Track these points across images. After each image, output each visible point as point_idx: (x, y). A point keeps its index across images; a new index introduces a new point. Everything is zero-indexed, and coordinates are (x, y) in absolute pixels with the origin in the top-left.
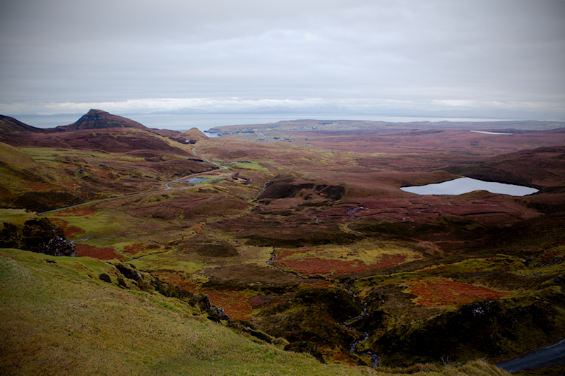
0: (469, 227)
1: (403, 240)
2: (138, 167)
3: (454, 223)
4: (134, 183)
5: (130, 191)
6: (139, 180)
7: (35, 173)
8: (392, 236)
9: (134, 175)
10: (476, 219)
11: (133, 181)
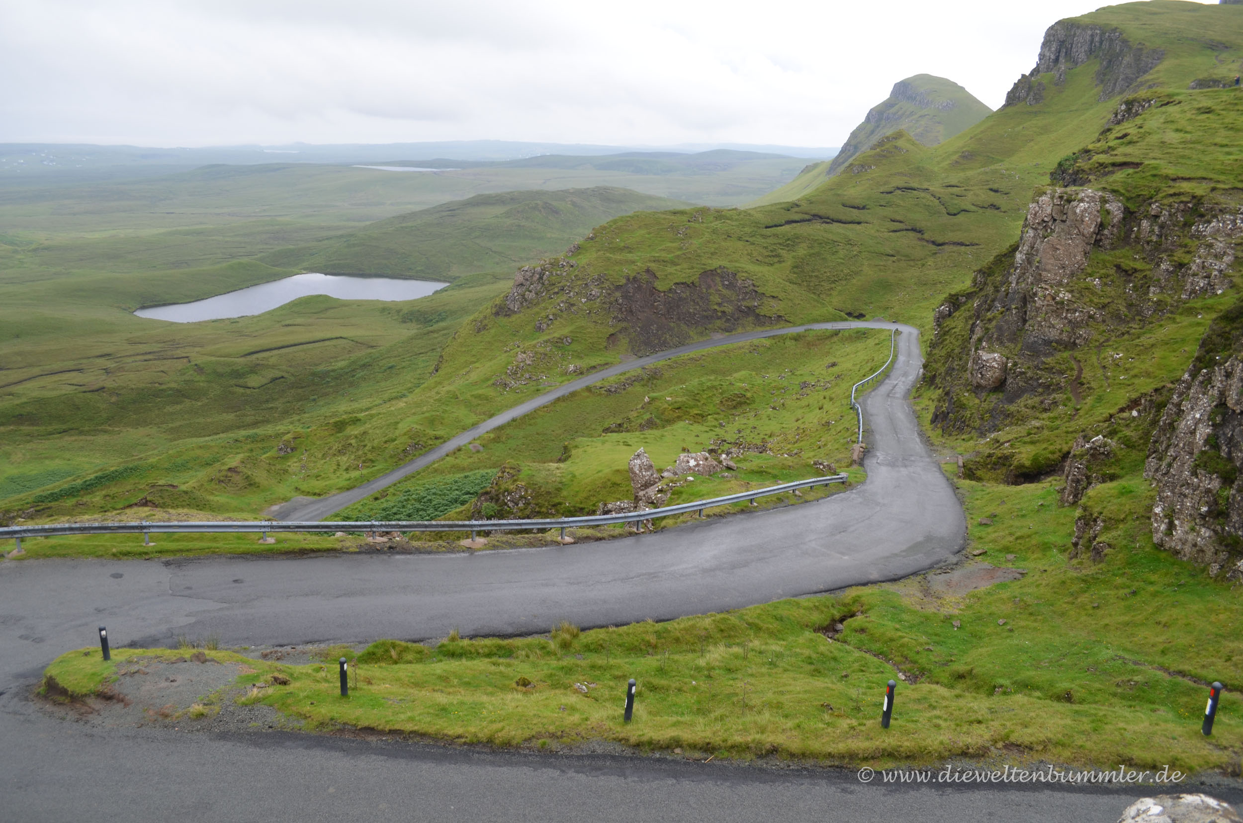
0: (254, 381)
1: (81, 433)
3: (221, 375)
8: (50, 428)
10: (272, 361)
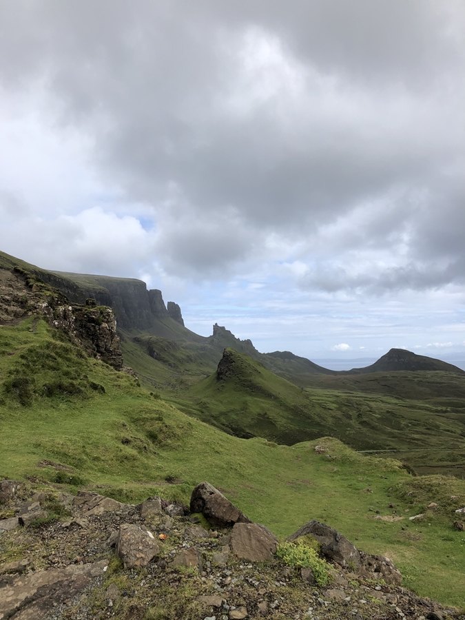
2: (436, 417)
4: (426, 436)
5: (417, 445)
6: (433, 433)
7: (306, 411)
9: (429, 427)
11: (425, 434)
